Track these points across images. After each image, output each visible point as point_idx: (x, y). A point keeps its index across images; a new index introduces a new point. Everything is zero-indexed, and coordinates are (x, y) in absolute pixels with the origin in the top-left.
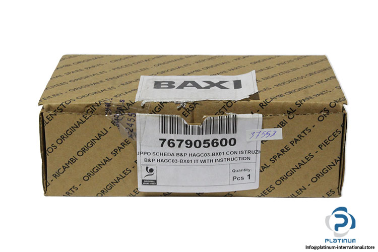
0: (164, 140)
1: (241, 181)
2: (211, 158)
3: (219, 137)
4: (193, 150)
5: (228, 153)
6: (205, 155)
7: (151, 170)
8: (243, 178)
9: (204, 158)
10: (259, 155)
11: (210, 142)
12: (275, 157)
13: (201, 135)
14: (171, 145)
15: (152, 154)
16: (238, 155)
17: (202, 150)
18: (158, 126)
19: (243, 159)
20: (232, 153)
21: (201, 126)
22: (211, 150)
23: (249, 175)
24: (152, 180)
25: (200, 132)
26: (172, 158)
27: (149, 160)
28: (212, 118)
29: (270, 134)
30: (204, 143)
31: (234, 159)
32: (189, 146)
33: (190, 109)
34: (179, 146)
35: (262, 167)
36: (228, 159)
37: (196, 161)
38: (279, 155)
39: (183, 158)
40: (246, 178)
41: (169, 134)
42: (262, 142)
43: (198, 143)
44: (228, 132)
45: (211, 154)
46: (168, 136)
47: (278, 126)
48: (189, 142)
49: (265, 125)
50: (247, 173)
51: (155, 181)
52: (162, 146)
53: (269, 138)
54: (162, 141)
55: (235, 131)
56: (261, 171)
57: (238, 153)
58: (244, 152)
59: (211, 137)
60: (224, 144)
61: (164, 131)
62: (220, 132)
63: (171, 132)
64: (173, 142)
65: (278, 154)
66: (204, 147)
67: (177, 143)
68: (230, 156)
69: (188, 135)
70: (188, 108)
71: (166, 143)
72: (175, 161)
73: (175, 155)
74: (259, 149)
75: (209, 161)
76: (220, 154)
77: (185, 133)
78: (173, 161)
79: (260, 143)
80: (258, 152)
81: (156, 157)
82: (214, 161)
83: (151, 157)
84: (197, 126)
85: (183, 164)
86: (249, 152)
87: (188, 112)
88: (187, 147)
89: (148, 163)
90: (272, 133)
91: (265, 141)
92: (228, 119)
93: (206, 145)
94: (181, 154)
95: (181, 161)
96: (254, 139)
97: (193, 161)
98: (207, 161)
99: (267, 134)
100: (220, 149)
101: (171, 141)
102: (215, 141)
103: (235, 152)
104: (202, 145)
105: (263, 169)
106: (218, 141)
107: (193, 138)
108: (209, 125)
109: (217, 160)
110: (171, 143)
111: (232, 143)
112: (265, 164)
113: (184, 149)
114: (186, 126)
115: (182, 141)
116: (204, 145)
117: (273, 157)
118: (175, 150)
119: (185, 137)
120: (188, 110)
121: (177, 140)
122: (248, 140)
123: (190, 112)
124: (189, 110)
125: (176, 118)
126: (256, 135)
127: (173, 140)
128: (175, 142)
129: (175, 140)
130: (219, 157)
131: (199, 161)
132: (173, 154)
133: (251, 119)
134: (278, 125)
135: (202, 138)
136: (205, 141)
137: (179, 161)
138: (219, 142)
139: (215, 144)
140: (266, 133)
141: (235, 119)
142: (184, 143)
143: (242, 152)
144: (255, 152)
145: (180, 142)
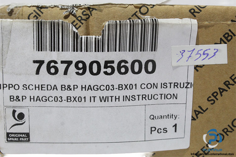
0: (41, 63)
1: (163, 135)
2: (116, 93)
3: (129, 57)
4: (88, 79)
5: (143, 86)
6: (107, 88)
7: (21, 116)
8: (165, 130)
9: (106, 94)
10: (191, 90)
11: (115, 65)
12: (215, 94)
13: (101, 53)
14: (53, 70)
15: (21, 87)
16: (159, 91)
17: (102, 79)
18: (30, 39)
19: (166, 97)
20: (149, 86)
21: (100, 37)
22: (117, 79)
23: (175, 126)
24: (22, 134)
25: (99, 47)
26: (54, 93)
27: (18, 97)
28: (118, 22)
29: (208, 55)
30: (106, 67)
31: (153, 97)
32: (81, 71)
33: (84, 17)
34: (66, 73)
35: (195, 111)
36: (144, 97)
37: (92, 99)
38: (222, 90)
39: (71, 94)
40: (171, 129)
41: (48, 52)
42: (196, 67)
43: (95, 66)
44: (143, 49)
45: (116, 86)
46: (47, 56)
47: (221, 41)
48: (80, 65)
49: (200, 38)
50: (172, 122)
51: (28, 135)
52: (38, 72)
53: (207, 62)
54: (38, 65)
55: (154, 48)
56: (193, 119)
57: (159, 86)
58: (168, 85)
59: (116, 56)
60: (136, 69)
61: (40, 47)
62: (131, 49)
63: (52, 49)
64: (56, 65)
65: (220, 89)
66: (106, 73)
67: (62, 67)
68: (147, 92)
69: (79, 52)
70: (81, 15)
71: (44, 67)
72: (59, 99)
73: (59, 87)
74: (191, 80)
75: (114, 98)
76: (131, 87)
77: (75, 49)
78: (56, 99)
79: (192, 70)
80: (189, 86)
81: (28, 93)
82: (121, 99)
83: (20, 93)
84: (94, 37)
85: (71, 104)
86: (176, 85)
87: (80, 21)
88: (77, 73)
89: (15, 103)
90: (211, 53)
91: (201, 67)
92: (144, 25)
93: (109, 70)
94: (69, 86)
95: (68, 99)
96: (183, 62)
97: (88, 99)
98: (110, 98)
99: (204, 54)
100: (130, 78)
101: (52, 64)
102: (123, 64)
103: (154, 86)
104: (103, 70)
105: (197, 115)
106: (126, 65)
107: (88, 57)
108: (113, 32)
109: (126, 98)
110: (52, 68)
111: (150, 69)
112: (200, 107)
113: (73, 78)
114: (76, 36)
115: (69, 63)
116: (105, 70)
117: (213, 95)
118: (59, 79)
119: (74, 56)
120: (79, 19)
121: (63, 62)
122: (175, 64)
123: (83, 21)
124: (82, 19)
125: (60, 23)
126: (186, 54)
127: (55, 62)
128: (59, 66)
129: (59, 62)
130: (128, 93)
131: (97, 99)
132: (55, 87)
133: (180, 24)
134: (221, 39)
135: (102, 57)
136: (107, 62)
137: (64, 98)
138: (129, 65)
139: (123, 70)
140: (202, 52)
141: (155, 26)
142: (72, 67)
143: (164, 85)
144: (186, 85)
145: (66, 65)
